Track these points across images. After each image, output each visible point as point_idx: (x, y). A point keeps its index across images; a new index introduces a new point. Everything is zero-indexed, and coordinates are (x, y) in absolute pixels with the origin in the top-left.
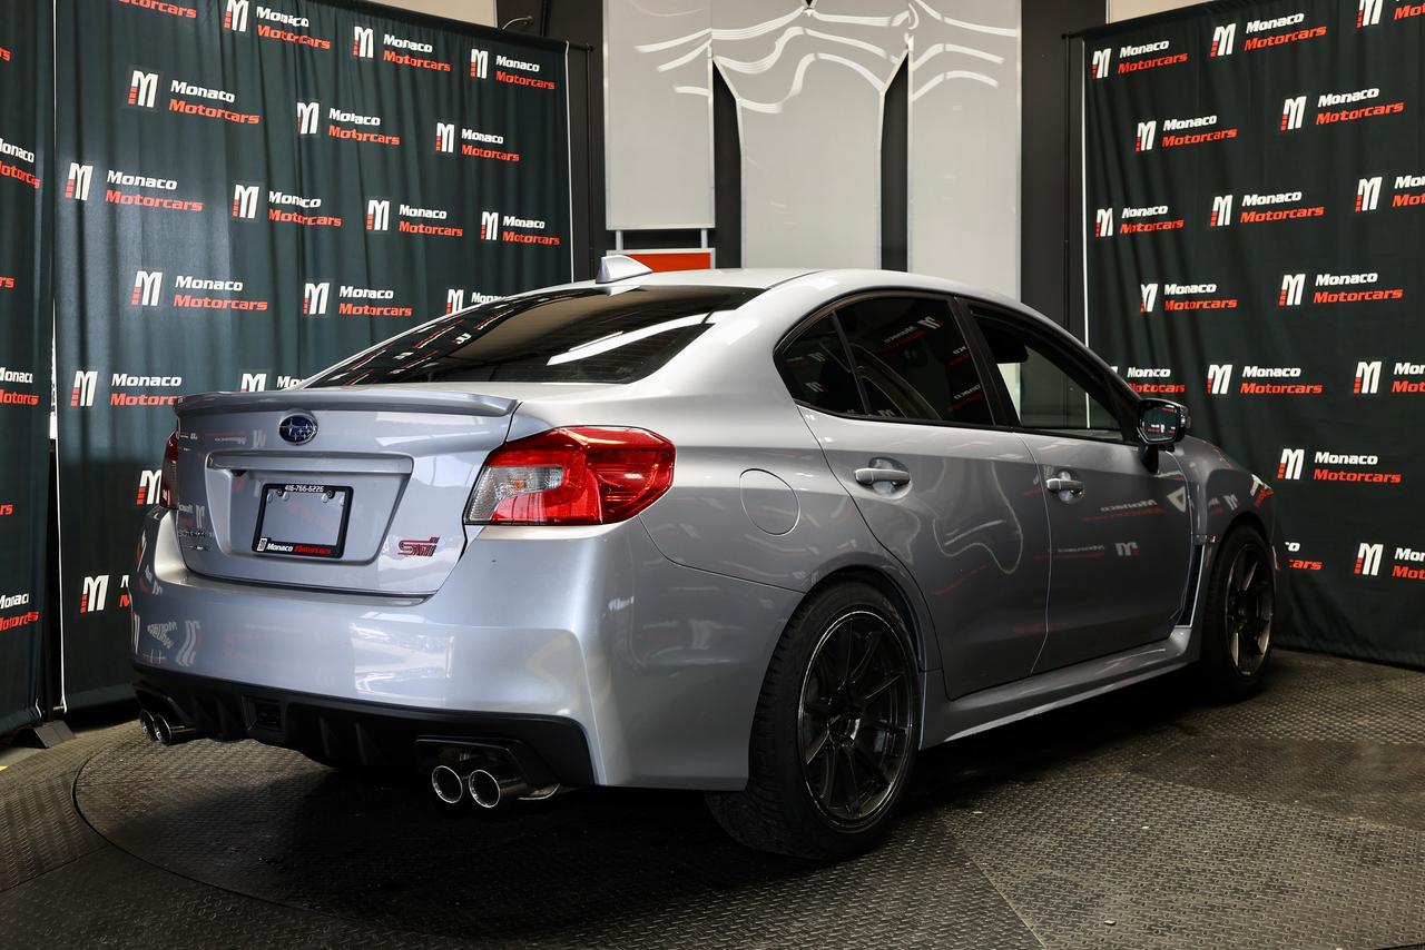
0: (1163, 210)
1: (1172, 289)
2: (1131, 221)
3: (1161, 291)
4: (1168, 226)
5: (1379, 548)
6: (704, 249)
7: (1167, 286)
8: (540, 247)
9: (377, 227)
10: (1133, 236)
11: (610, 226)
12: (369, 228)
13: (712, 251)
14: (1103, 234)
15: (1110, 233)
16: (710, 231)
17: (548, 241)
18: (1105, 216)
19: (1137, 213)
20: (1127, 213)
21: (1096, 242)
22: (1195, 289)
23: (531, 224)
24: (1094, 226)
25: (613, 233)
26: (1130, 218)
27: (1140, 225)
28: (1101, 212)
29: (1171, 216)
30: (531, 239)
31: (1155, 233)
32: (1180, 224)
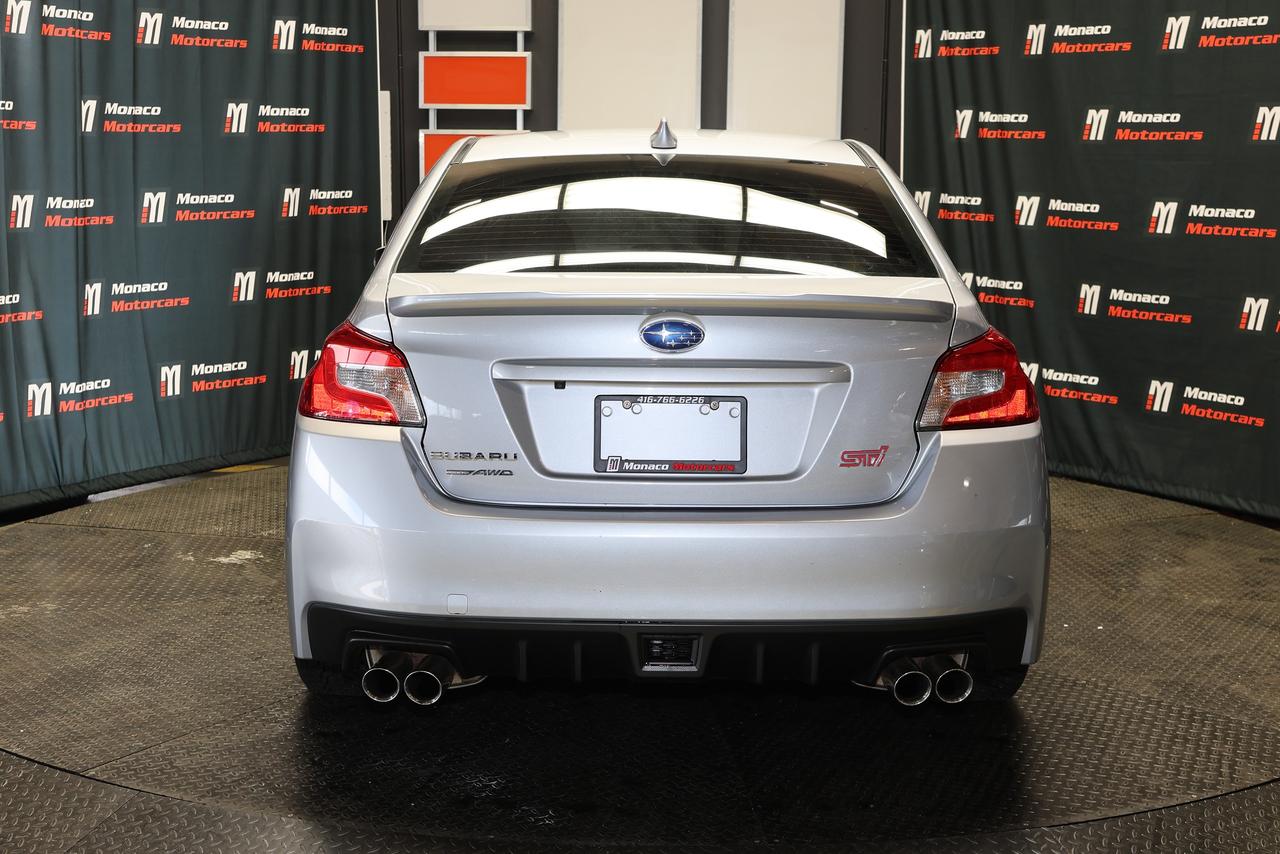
0: (981, 35)
1: (986, 117)
2: (949, 44)
3: (975, 117)
4: (984, 51)
5: (1169, 386)
6: (520, 53)
7: (981, 113)
8: (343, 56)
9: (148, 41)
10: (950, 59)
11: (422, 26)
12: (139, 41)
13: (528, 55)
14: (921, 55)
15: (929, 55)
16: (527, 35)
17: (351, 48)
18: (923, 36)
19: (955, 36)
20: (945, 35)
21: (914, 63)
22: (1008, 118)
23: (333, 31)
24: (912, 46)
25: (426, 33)
26: (948, 41)
27: (958, 49)
28: (920, 33)
29: (988, 41)
30: (334, 47)
31: (972, 59)
32: (996, 50)
